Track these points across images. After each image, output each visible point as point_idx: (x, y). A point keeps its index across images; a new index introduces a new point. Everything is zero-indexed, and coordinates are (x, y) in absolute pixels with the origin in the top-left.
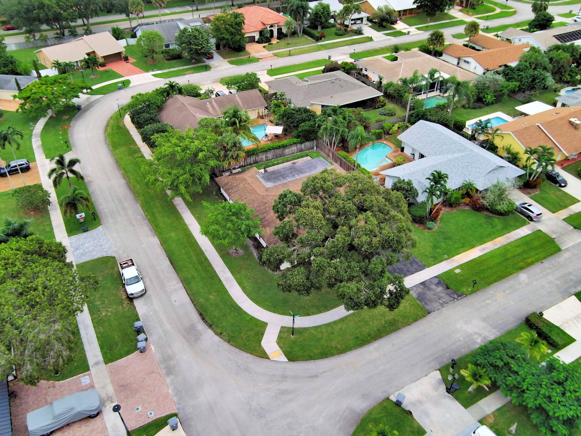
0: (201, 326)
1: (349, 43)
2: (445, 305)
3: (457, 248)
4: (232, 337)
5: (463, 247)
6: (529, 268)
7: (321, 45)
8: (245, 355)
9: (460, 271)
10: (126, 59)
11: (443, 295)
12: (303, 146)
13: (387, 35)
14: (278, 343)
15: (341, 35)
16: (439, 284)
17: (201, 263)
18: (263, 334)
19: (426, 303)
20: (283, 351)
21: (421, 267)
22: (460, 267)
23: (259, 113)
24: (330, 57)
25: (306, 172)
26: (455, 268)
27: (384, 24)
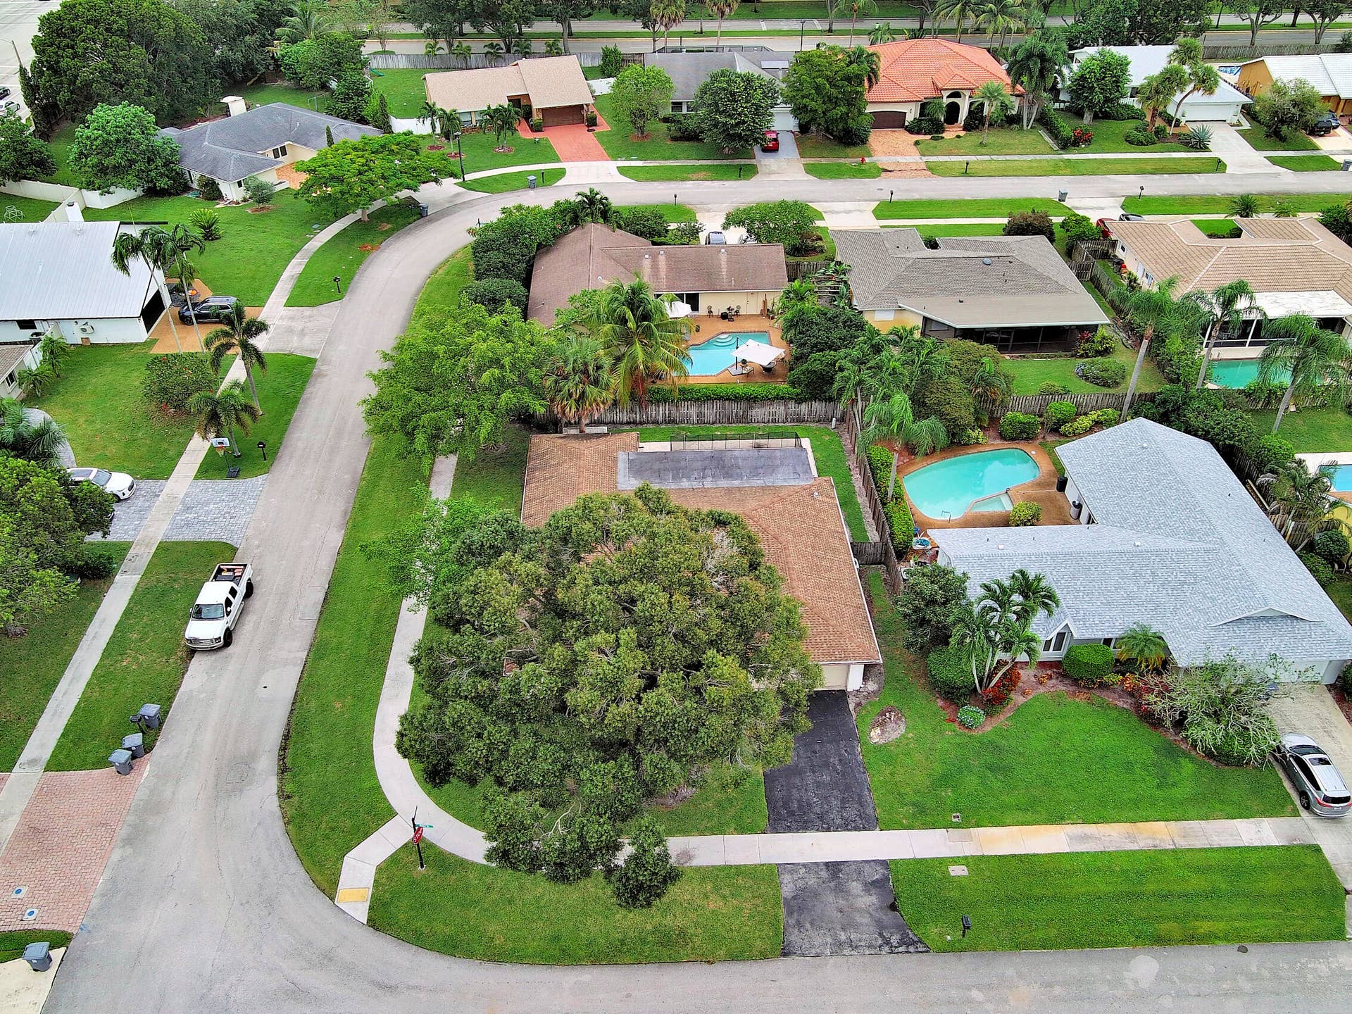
0: (267, 763)
1: (1149, 168)
2: (847, 951)
3: (1004, 808)
4: (304, 815)
5: (1025, 810)
6: (1186, 949)
7: (1069, 160)
8: (295, 867)
9: (966, 873)
10: (592, 122)
11: (865, 920)
12: (804, 408)
13: (1274, 161)
14: (380, 870)
15: (1140, 143)
16: (878, 885)
17: (379, 619)
18: (367, 835)
19: (799, 925)
20: (373, 895)
21: (866, 822)
22: (975, 862)
23: (765, 303)
24: (1063, 197)
25: (740, 477)
26: (955, 861)
27: (1285, 129)
